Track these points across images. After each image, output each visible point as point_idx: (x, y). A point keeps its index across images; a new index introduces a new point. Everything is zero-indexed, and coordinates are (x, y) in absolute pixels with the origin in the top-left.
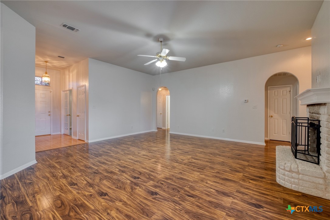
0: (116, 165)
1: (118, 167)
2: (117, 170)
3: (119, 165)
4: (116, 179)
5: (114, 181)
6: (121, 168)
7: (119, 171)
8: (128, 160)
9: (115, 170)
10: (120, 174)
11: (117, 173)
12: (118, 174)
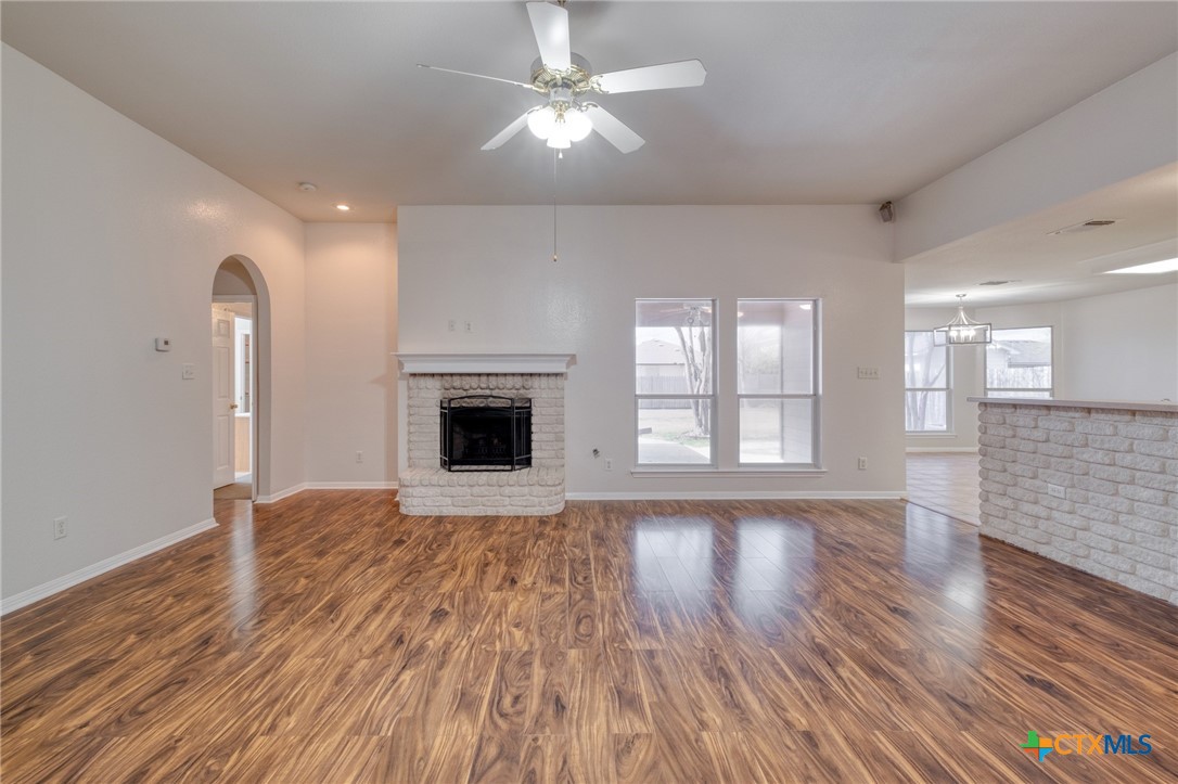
0: (844, 705)
1: (836, 687)
2: (845, 673)
3: (827, 697)
4: (856, 634)
5: (867, 634)
6: (825, 671)
7: (839, 661)
8: (755, 706)
9: (853, 673)
10: (840, 647)
11: (850, 657)
12: (844, 651)
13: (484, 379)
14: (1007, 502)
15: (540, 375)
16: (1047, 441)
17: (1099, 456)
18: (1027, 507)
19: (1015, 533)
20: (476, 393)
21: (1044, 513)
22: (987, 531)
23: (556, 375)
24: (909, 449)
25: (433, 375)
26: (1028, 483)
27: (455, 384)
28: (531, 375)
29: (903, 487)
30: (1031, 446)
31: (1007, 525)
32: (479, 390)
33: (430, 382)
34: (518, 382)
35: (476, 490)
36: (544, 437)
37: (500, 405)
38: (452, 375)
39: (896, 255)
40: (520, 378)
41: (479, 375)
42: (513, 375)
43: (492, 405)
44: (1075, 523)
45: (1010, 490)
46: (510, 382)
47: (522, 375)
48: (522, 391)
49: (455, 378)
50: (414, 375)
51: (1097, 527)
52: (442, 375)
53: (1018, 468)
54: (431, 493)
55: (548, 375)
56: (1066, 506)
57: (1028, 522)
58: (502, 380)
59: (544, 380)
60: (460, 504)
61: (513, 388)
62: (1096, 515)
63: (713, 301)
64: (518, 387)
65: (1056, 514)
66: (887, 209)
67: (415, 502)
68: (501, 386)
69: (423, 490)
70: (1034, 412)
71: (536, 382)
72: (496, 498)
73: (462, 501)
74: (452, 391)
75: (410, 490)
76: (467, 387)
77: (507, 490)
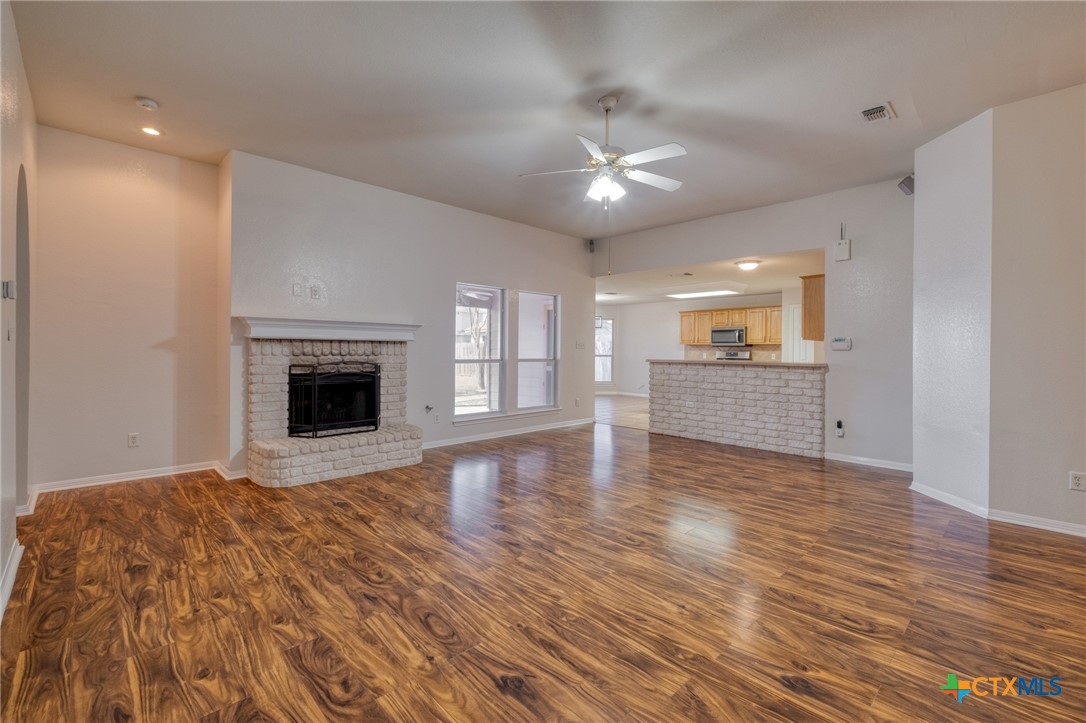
13: (335, 345)
14: (665, 414)
15: (387, 342)
16: (686, 380)
17: (709, 386)
18: (675, 415)
19: (669, 429)
20: (328, 360)
21: (683, 416)
22: (654, 430)
23: (401, 343)
24: (596, 393)
25: (280, 341)
26: (676, 403)
27: (305, 350)
28: (380, 342)
29: (593, 415)
30: (677, 384)
31: (665, 426)
32: (330, 356)
33: (277, 348)
34: (368, 348)
35: (357, 451)
36: (390, 398)
37: (351, 370)
38: (302, 341)
39: (593, 274)
40: (370, 345)
41: (331, 341)
42: (364, 342)
43: (343, 371)
44: (699, 418)
45: (666, 408)
46: (361, 348)
47: (372, 342)
48: (372, 357)
49: (305, 344)
50: (257, 340)
51: (708, 419)
52: (291, 341)
53: (671, 396)
54: (311, 460)
55: (395, 343)
56: (694, 411)
57: (675, 422)
58: (353, 347)
59: (391, 346)
60: (343, 466)
61: (365, 354)
62: (708, 413)
63: (503, 290)
64: (368, 353)
65: (689, 416)
66: (591, 244)
67: (295, 471)
68: (353, 353)
69: (303, 458)
70: (680, 366)
71: (384, 348)
72: (376, 455)
73: (344, 463)
74: (302, 357)
75: (288, 460)
76: (319, 353)
77: (385, 447)
